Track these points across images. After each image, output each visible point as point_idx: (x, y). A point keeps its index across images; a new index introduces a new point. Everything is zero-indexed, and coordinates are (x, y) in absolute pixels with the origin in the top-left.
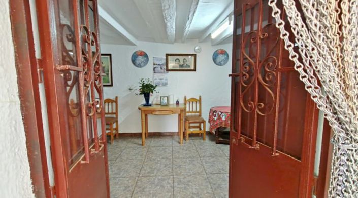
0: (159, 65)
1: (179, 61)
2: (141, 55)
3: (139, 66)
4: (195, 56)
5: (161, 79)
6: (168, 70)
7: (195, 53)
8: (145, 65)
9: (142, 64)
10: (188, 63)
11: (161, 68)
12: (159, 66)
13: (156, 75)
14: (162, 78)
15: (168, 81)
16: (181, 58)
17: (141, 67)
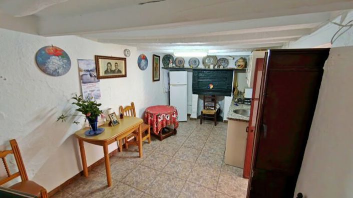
0: (88, 71)
1: (111, 65)
2: (55, 55)
3: (55, 73)
4: (125, 59)
5: (92, 91)
6: (99, 77)
7: (124, 57)
8: (65, 72)
9: (60, 71)
10: (119, 68)
11: (91, 76)
12: (88, 73)
13: (84, 87)
14: (93, 88)
15: (101, 91)
16: (113, 62)
17: (58, 75)
